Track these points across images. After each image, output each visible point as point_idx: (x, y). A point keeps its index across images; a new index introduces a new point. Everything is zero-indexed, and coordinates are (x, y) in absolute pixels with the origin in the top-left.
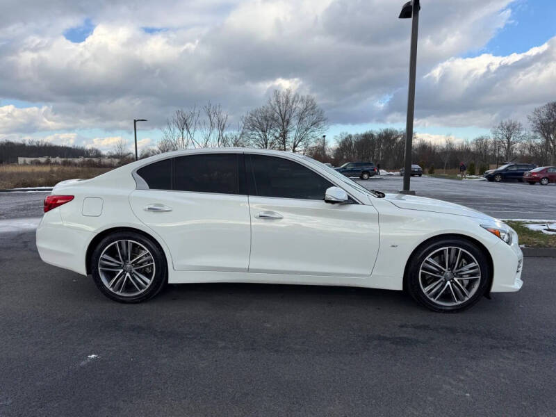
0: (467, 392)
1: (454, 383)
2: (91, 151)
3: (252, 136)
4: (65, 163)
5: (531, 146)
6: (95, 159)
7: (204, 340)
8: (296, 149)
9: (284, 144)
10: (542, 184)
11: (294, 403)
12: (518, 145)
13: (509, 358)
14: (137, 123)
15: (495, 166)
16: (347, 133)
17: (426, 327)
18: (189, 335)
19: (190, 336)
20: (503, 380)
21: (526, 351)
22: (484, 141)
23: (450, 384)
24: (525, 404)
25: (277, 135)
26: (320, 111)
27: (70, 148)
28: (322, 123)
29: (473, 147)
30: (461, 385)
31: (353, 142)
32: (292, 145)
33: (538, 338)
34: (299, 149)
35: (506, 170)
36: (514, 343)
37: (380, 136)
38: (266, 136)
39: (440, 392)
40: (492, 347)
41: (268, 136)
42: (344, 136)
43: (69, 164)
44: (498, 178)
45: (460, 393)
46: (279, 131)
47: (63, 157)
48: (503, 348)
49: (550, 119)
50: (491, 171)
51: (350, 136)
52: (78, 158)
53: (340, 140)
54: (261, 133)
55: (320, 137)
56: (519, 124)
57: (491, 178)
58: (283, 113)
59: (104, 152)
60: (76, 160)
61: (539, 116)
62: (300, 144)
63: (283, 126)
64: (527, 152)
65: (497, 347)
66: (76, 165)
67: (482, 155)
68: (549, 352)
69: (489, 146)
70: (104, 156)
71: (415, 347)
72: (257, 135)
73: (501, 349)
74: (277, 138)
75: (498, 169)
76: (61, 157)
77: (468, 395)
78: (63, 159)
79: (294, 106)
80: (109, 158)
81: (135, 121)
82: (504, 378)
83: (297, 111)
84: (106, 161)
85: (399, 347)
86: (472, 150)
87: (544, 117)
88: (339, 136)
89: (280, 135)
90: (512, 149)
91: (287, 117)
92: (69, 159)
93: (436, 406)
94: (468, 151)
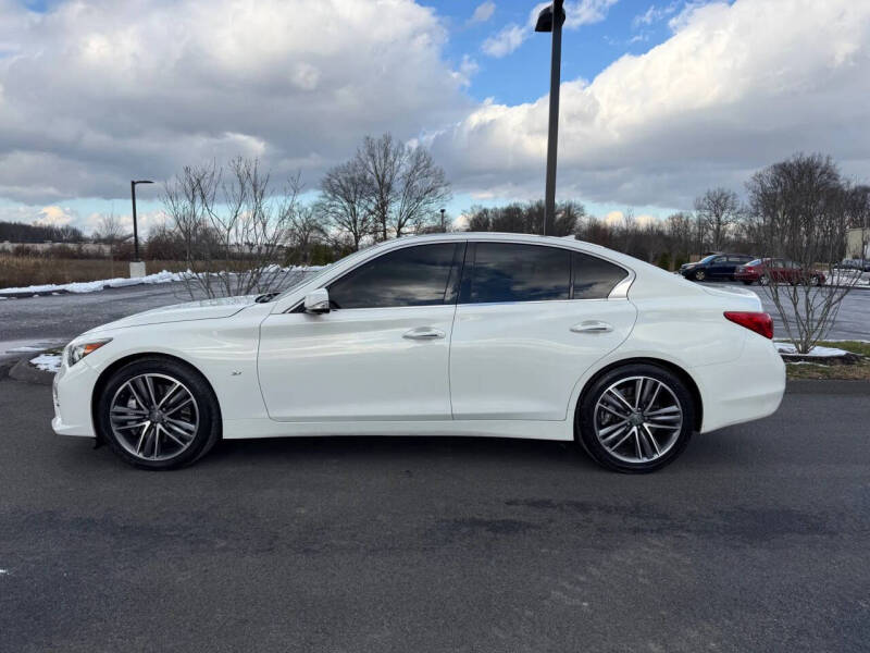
0: (584, 601)
1: (568, 587)
2: (65, 230)
3: (330, 210)
4: (19, 252)
5: (751, 228)
6: (71, 246)
7: (192, 538)
8: (403, 230)
9: (383, 221)
10: (761, 284)
11: (317, 632)
12: (731, 226)
13: (657, 546)
14: (137, 186)
15: (698, 257)
16: (480, 207)
17: (545, 504)
18: (171, 531)
19: (172, 533)
20: (641, 580)
21: (684, 534)
22: (684, 220)
23: (563, 589)
24: (664, 613)
25: (372, 207)
26: (438, 172)
27: (29, 227)
28: (442, 190)
29: (667, 229)
30: (578, 589)
31: (491, 220)
32: (395, 223)
33: (705, 515)
34: (408, 230)
35: (712, 262)
36: (669, 522)
37: (530, 210)
38: (354, 209)
39: (546, 602)
40: (636, 531)
41: (358, 210)
42: (477, 212)
43: (26, 252)
44: (700, 275)
45: (577, 601)
46: (374, 200)
47: (17, 242)
48: (652, 531)
49: (776, 188)
50: (691, 266)
51: (485, 211)
52: (42, 242)
53: (471, 217)
54: (346, 204)
55: (438, 212)
56: (734, 194)
57: (690, 276)
58: (380, 173)
59: (87, 233)
60: (40, 247)
61: (761, 183)
62: (409, 222)
63: (382, 194)
64: (745, 236)
65: (644, 531)
66: (36, 254)
67: (681, 241)
68: (716, 534)
69: (692, 228)
70: (86, 240)
71: (522, 535)
72: (340, 206)
73: (648, 533)
74: (372, 213)
75: (700, 262)
76: (12, 242)
77: (585, 604)
78: (16, 245)
79: (397, 162)
80: (96, 242)
81: (133, 183)
82: (643, 576)
83: (403, 170)
84: (90, 247)
85: (498, 536)
86: (667, 233)
87: (769, 185)
88: (470, 210)
89: (377, 208)
90: (724, 231)
91: (387, 179)
92: (27, 245)
93: (534, 623)
94: (660, 234)
